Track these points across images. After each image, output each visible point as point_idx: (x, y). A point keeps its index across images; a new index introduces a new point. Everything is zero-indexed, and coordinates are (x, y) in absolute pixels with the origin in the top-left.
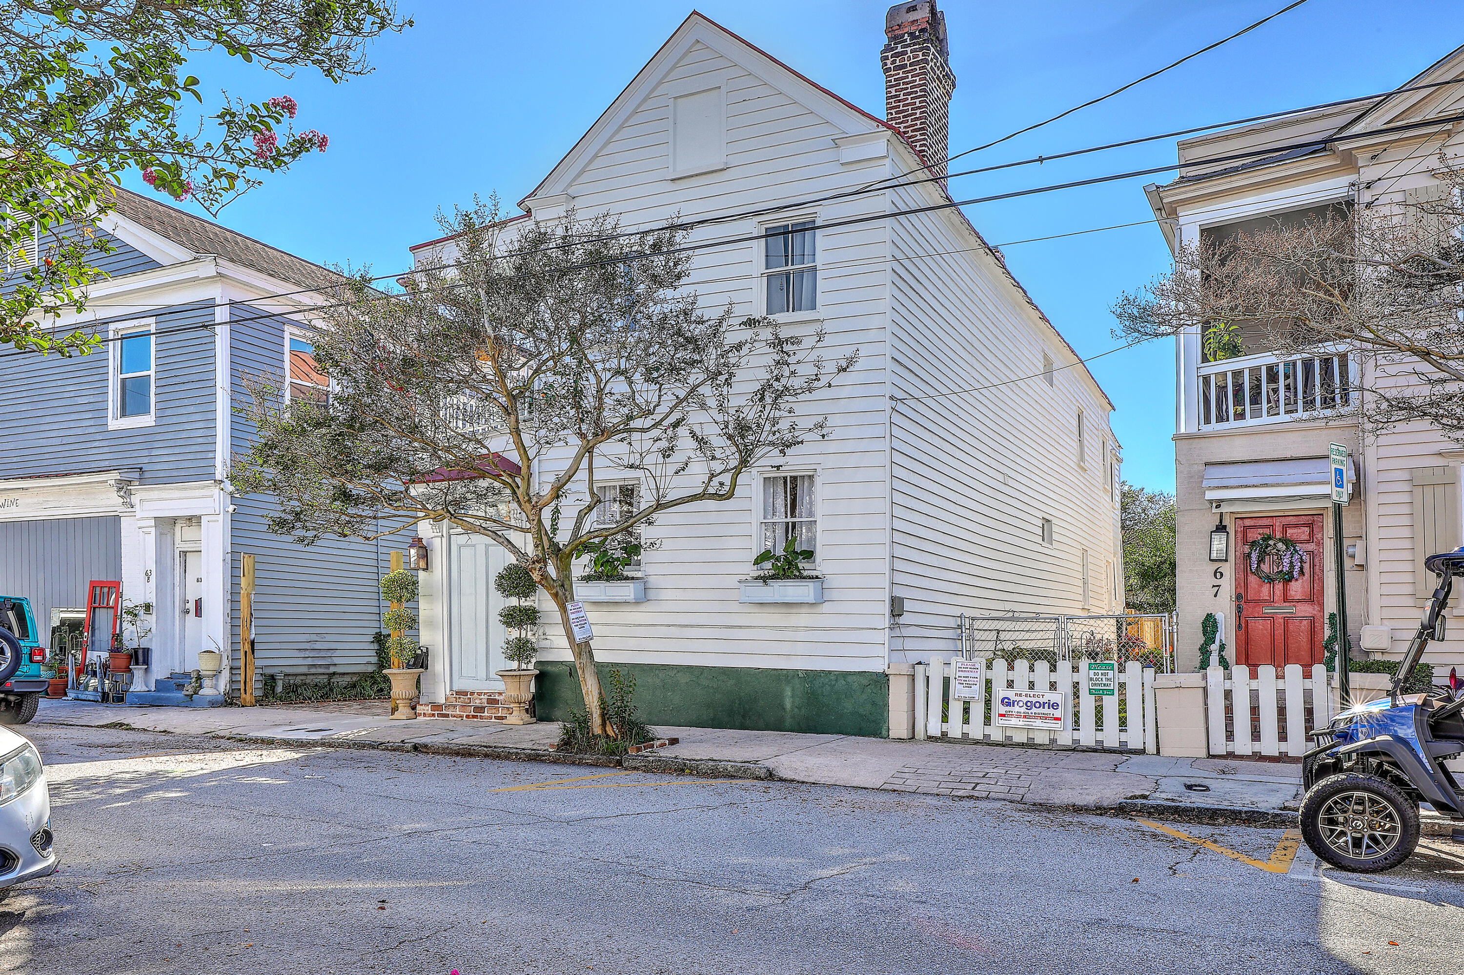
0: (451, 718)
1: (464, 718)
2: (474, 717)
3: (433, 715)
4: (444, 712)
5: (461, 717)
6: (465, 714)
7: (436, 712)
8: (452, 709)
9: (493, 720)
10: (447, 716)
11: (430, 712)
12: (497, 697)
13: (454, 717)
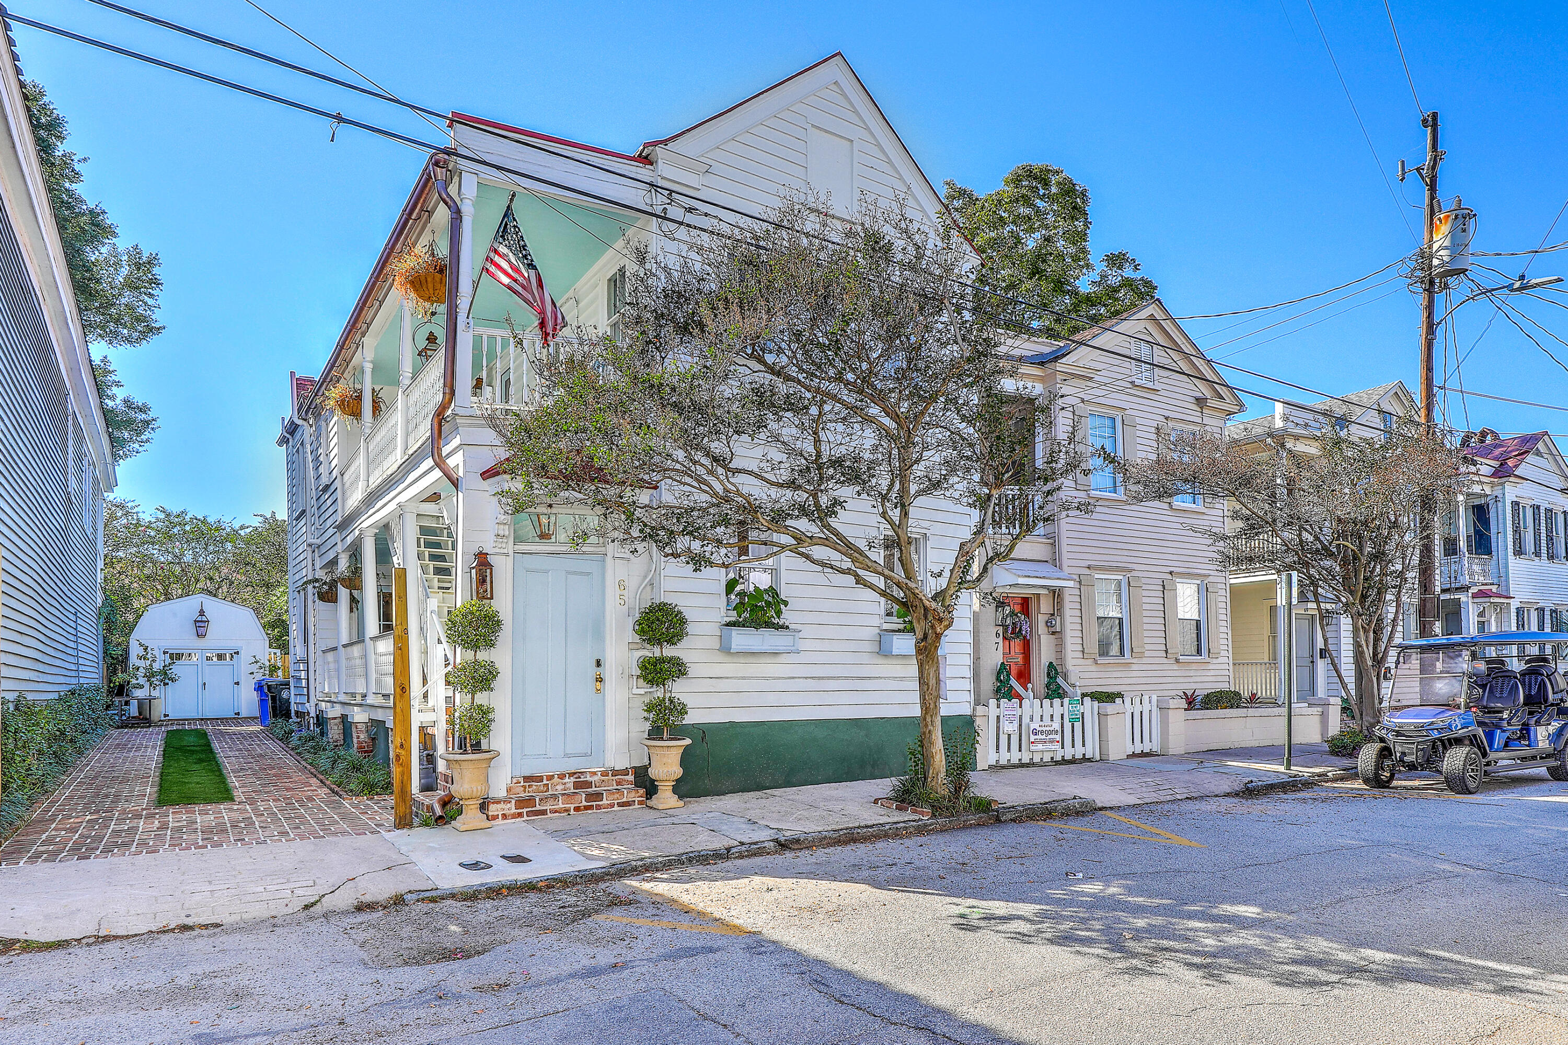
0: (550, 815)
1: (572, 812)
2: (586, 808)
3: (520, 815)
4: (538, 808)
5: (567, 810)
6: (572, 806)
7: (525, 810)
8: (551, 801)
9: (616, 808)
10: (543, 812)
11: (513, 810)
12: (589, 779)
13: (556, 812)
